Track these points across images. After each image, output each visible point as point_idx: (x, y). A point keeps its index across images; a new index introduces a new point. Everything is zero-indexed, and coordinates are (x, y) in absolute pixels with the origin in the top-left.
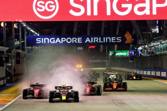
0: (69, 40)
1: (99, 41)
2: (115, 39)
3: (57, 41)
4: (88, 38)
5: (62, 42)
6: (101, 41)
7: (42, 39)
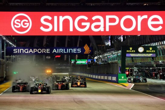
0: (40, 51)
1: (63, 51)
2: (76, 51)
3: (30, 51)
4: (55, 49)
5: (34, 52)
6: (65, 52)
7: (18, 50)
